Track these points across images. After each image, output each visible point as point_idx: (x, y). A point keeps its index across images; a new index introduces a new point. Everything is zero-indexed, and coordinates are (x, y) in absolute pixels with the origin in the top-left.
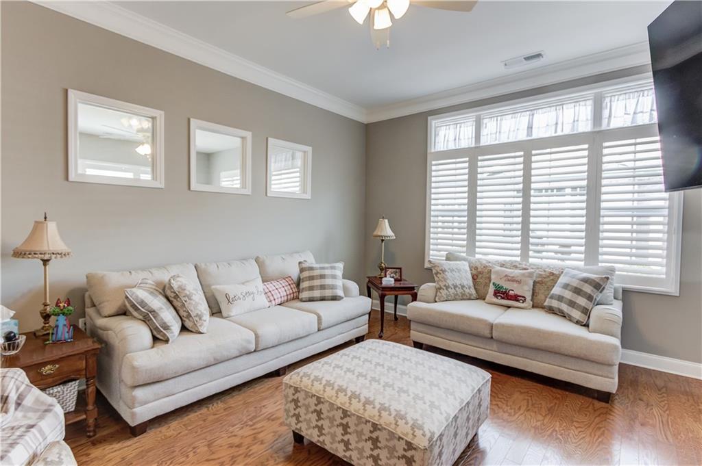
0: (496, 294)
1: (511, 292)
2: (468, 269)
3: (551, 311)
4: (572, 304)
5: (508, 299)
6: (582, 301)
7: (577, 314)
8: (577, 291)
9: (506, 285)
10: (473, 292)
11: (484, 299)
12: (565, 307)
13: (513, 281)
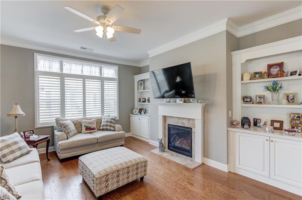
0: (86, 130)
1: (92, 127)
2: (72, 123)
3: (103, 130)
4: (110, 126)
5: (91, 130)
6: (112, 125)
7: (112, 128)
8: (111, 122)
9: (89, 126)
10: (76, 131)
11: (81, 133)
12: (108, 128)
13: (91, 124)
